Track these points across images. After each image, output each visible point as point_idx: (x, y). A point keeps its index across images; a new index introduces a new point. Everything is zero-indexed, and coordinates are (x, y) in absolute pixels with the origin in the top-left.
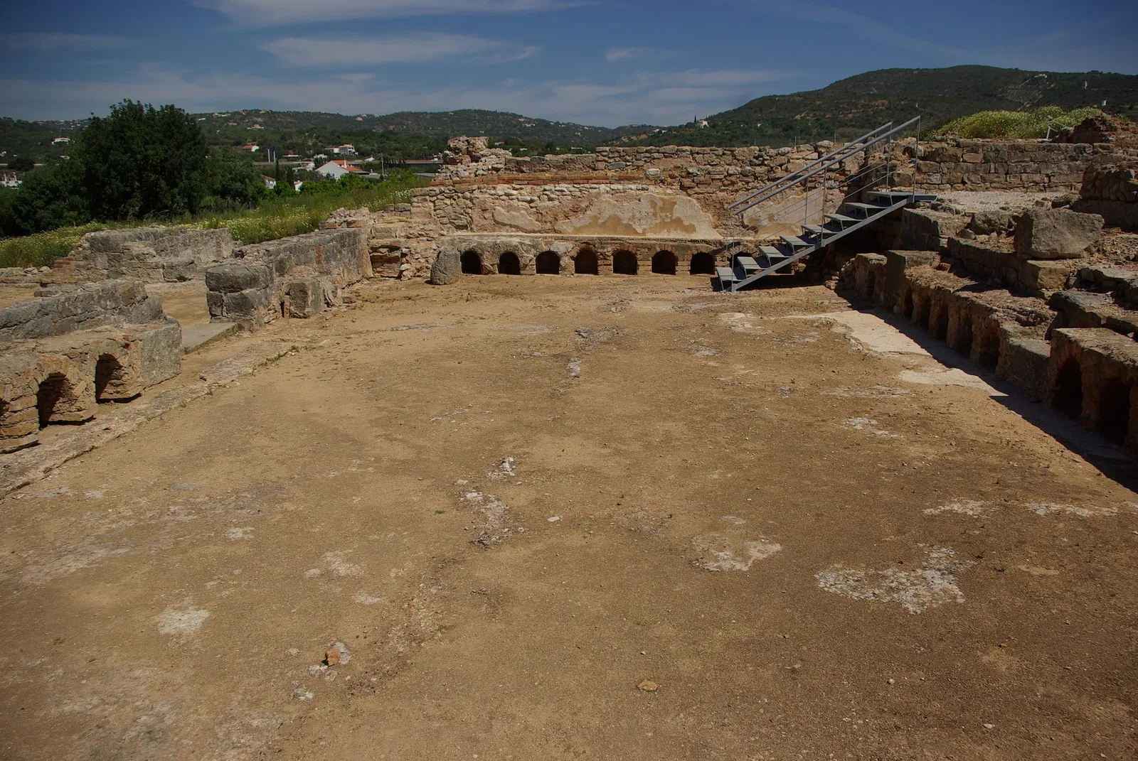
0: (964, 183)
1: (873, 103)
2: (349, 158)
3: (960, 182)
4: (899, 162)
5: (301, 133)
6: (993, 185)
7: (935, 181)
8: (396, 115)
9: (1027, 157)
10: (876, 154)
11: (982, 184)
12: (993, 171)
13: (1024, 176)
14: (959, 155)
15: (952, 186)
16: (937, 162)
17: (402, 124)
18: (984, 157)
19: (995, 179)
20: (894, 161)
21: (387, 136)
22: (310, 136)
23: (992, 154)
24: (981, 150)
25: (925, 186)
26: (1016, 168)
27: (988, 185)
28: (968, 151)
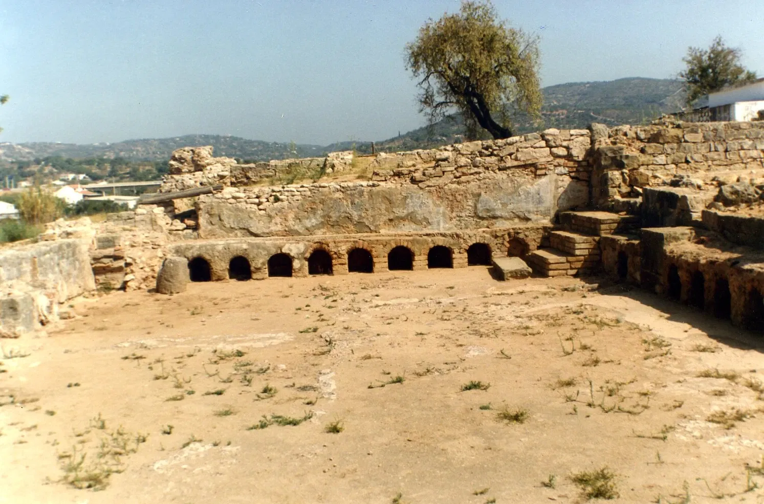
0: (687, 162)
1: (554, 113)
2: (83, 183)
3: (684, 160)
4: (624, 146)
5: (38, 162)
6: (715, 163)
7: (660, 162)
8: (127, 142)
9: (743, 134)
10: (602, 139)
11: (705, 163)
12: (713, 149)
13: (742, 152)
14: (681, 136)
15: (677, 165)
16: (661, 144)
17: (132, 151)
18: (704, 137)
19: (716, 157)
20: (619, 145)
21: (117, 161)
22: (46, 165)
23: (711, 133)
24: (700, 130)
25: (650, 167)
26: (734, 145)
27: (710, 163)
28: (688, 132)
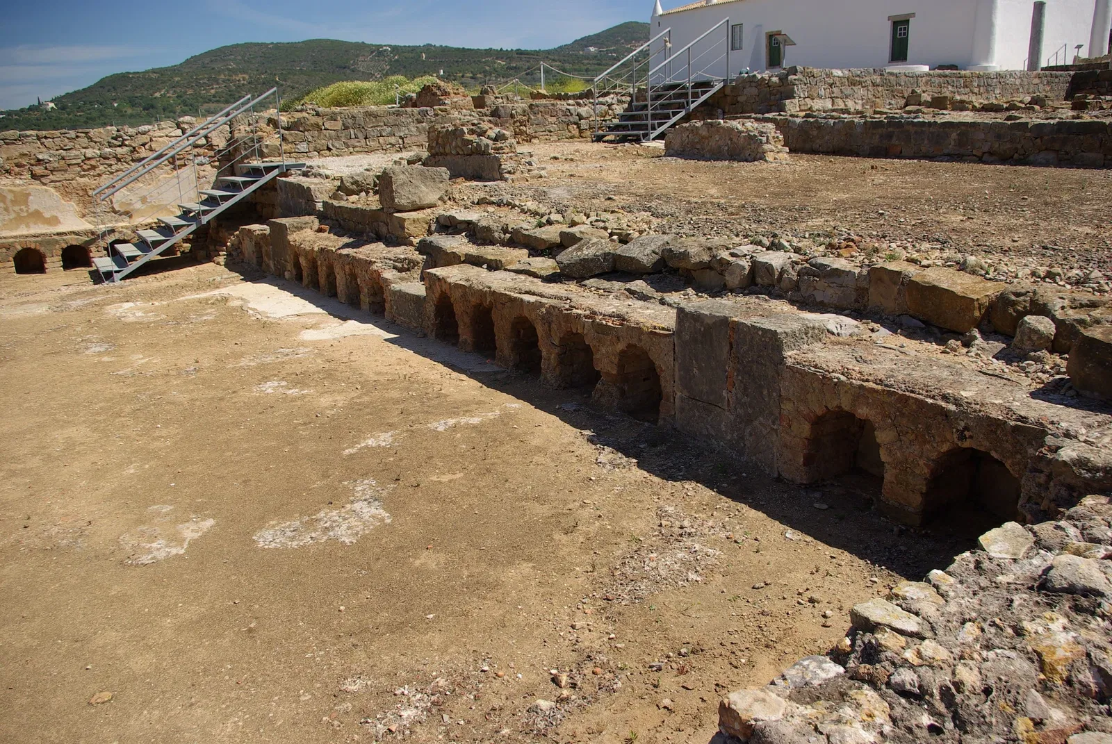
0: (329, 149)
1: (234, 77)
3: (325, 148)
4: (265, 134)
6: (356, 149)
7: (302, 150)
9: (381, 122)
10: (241, 127)
11: (346, 150)
12: (353, 136)
13: (381, 139)
14: (321, 124)
15: (319, 153)
16: (301, 131)
18: (343, 124)
19: (357, 144)
20: (260, 133)
23: (350, 121)
24: (339, 118)
25: (294, 155)
26: (373, 132)
27: (351, 149)
28: (327, 120)
